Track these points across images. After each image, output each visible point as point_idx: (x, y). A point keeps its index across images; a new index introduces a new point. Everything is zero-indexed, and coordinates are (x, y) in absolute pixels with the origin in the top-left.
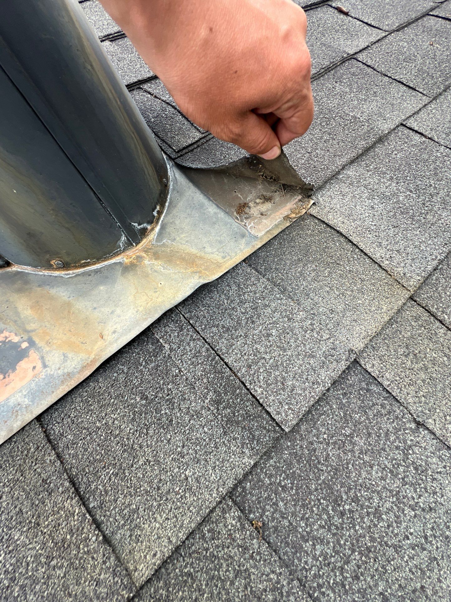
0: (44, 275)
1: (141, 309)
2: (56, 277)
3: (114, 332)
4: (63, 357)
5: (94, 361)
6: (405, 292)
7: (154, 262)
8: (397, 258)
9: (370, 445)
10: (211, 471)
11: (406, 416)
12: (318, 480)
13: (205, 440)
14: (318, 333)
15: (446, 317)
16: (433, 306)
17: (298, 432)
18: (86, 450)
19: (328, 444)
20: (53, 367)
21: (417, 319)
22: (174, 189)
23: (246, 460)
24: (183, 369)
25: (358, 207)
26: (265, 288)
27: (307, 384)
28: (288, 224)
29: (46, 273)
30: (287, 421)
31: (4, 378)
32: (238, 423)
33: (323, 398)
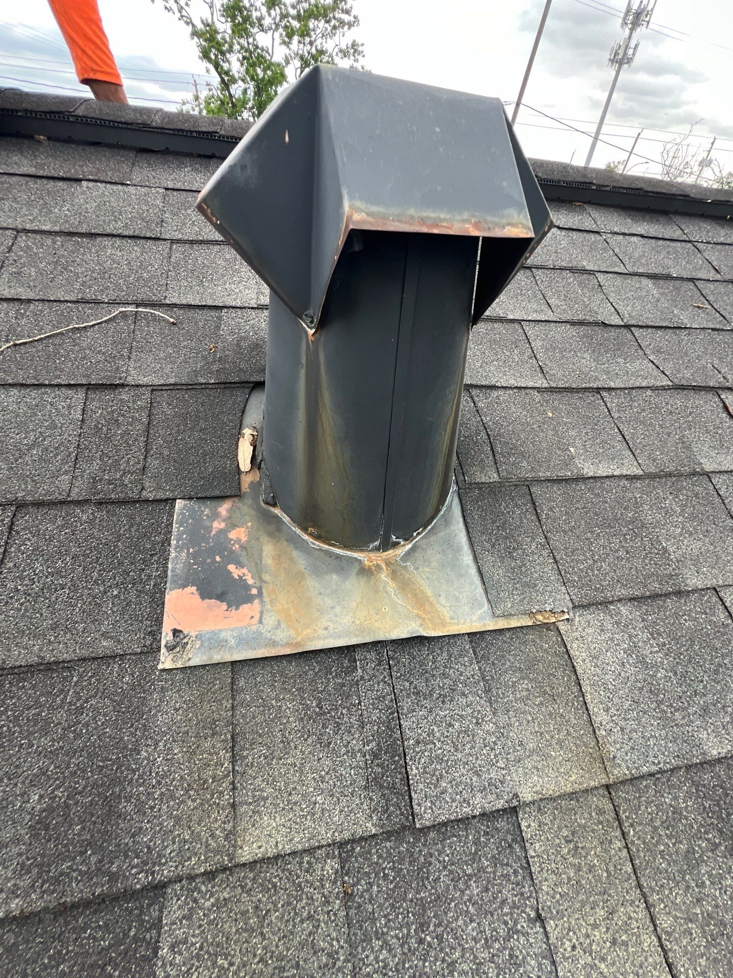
0: (296, 533)
1: (358, 622)
2: (304, 540)
3: (326, 629)
4: (276, 623)
5: (298, 644)
6: (604, 776)
7: (389, 580)
8: (617, 736)
9: (482, 899)
10: (337, 812)
11: (532, 900)
12: (417, 893)
13: (347, 781)
14: (496, 756)
15: (632, 832)
16: (624, 812)
17: (425, 835)
18: (254, 718)
19: (445, 867)
20: (266, 627)
21: (601, 812)
22: (443, 516)
23: (369, 825)
24: (363, 704)
25: (609, 654)
26: (473, 676)
27: (458, 796)
28: (530, 624)
29: (298, 531)
30: (422, 818)
31: (227, 610)
32: (382, 787)
33: (465, 821)
